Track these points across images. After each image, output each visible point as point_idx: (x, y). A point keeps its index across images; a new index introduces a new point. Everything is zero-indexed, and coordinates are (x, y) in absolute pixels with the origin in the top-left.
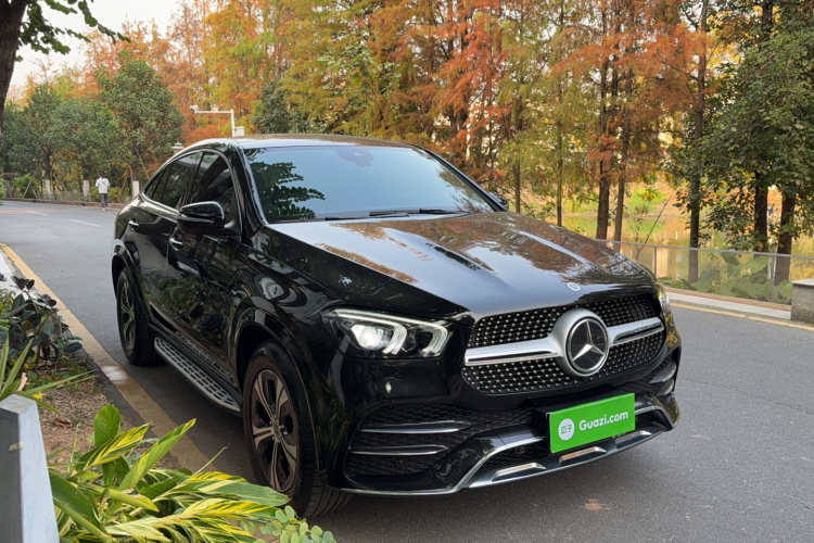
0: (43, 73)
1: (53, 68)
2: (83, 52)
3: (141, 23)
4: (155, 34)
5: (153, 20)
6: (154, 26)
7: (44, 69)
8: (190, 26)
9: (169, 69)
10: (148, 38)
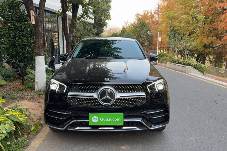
0: (126, 25)
1: (128, 24)
2: (134, 19)
3: (148, 10)
4: (151, 13)
5: (151, 9)
6: (151, 11)
7: (126, 24)
8: (160, 10)
9: (153, 22)
10: (150, 14)
